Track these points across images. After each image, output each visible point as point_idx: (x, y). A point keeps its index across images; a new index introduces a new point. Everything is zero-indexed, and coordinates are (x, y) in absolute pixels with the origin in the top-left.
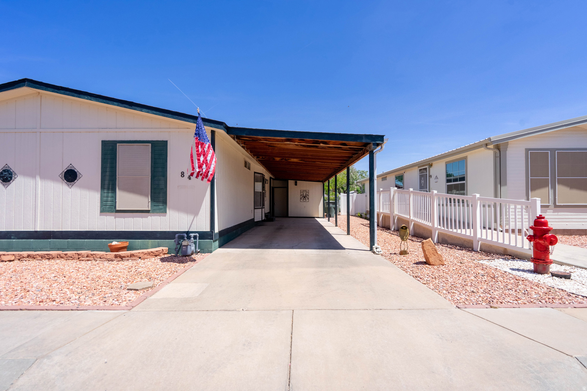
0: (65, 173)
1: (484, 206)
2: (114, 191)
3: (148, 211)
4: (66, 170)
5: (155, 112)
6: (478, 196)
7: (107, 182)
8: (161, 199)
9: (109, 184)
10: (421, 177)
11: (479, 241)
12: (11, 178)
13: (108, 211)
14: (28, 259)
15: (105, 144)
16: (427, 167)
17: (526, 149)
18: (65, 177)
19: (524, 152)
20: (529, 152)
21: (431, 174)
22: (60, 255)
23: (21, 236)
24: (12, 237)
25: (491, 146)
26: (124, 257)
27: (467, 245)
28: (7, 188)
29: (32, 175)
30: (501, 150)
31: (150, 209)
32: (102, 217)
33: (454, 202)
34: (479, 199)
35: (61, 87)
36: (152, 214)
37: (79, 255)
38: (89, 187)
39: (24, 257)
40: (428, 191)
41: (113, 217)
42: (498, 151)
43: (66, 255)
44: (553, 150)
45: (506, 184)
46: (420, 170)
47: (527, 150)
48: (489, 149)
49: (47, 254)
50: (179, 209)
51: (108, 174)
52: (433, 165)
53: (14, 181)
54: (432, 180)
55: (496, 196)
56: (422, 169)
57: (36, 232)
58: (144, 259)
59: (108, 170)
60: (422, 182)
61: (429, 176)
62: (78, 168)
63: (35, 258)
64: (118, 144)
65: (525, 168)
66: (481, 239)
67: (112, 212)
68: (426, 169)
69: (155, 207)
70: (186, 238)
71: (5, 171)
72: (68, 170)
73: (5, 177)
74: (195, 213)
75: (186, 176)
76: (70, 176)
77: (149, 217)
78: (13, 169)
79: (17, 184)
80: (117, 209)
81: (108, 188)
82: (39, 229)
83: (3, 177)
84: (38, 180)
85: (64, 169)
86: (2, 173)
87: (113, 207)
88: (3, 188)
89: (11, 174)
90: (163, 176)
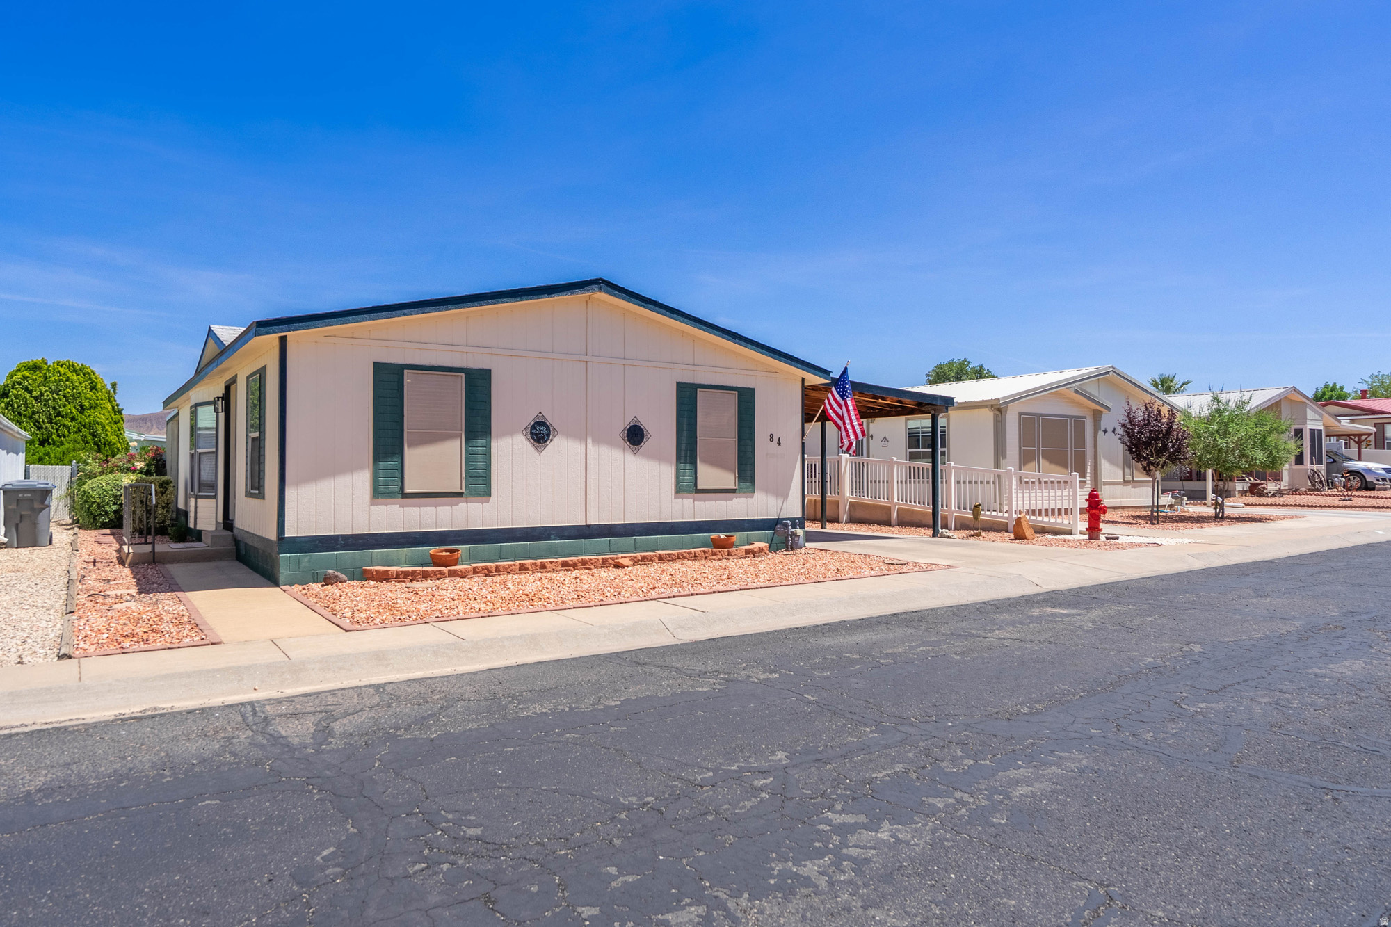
0: (628, 430)
2: (694, 464)
3: (733, 491)
4: (629, 426)
5: (761, 351)
6: (1013, 470)
7: (683, 447)
8: (749, 473)
9: (686, 450)
12: (548, 435)
13: (686, 492)
14: (643, 563)
15: (681, 387)
18: (628, 436)
19: (1019, 417)
20: (1022, 416)
22: (682, 554)
23: (566, 534)
28: (542, 454)
29: (580, 434)
30: (1003, 413)
31: (736, 487)
32: (677, 500)
36: (738, 495)
38: (658, 457)
39: (639, 560)
41: (691, 500)
42: (998, 415)
43: (689, 553)
44: (1039, 415)
47: (1020, 414)
49: (669, 554)
50: (767, 491)
51: (685, 433)
53: (552, 442)
55: (998, 467)
57: (589, 526)
59: (685, 427)
62: (646, 424)
63: (652, 561)
64: (699, 390)
65: (1018, 436)
67: (691, 492)
69: (743, 485)
70: (790, 527)
71: (539, 423)
72: (631, 426)
73: (540, 433)
74: (785, 495)
75: (776, 439)
76: (635, 435)
77: (735, 499)
78: (551, 420)
79: (558, 445)
80: (699, 487)
81: (686, 456)
82: (593, 521)
83: (537, 435)
84: (589, 441)
85: (627, 424)
86: (533, 427)
87: (692, 485)
88: (536, 453)
89: (548, 429)
90: (751, 440)
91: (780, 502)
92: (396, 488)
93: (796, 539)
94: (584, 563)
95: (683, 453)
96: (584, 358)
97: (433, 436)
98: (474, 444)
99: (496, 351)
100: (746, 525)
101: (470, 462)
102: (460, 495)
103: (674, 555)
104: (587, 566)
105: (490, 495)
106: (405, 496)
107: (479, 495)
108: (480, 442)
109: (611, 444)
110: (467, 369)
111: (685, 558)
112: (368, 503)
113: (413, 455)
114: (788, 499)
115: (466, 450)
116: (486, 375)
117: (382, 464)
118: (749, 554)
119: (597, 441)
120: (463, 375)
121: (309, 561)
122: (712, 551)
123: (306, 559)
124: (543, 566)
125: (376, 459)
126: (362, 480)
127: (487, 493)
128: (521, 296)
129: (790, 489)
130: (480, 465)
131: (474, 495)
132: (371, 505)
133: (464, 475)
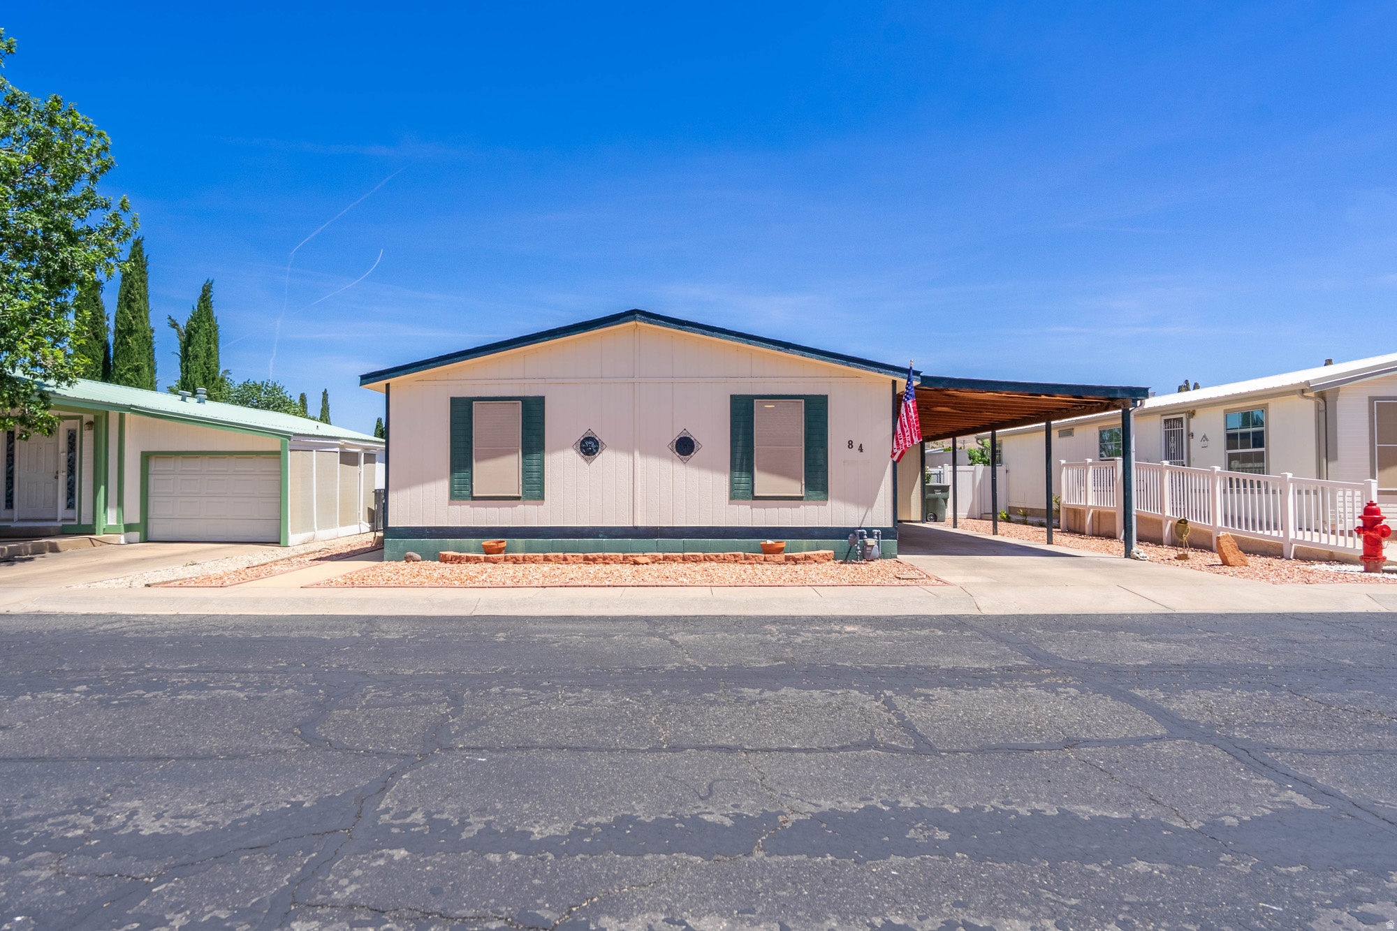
0: (678, 442)
1: (1299, 492)
2: (750, 471)
3: (800, 498)
4: (678, 438)
5: (822, 357)
6: (1290, 475)
7: (739, 456)
8: (820, 480)
9: (742, 459)
10: (1168, 435)
11: (1292, 544)
12: (597, 449)
13: (742, 498)
14: (664, 562)
16: (1183, 416)
17: (1370, 397)
18: (676, 447)
19: (1366, 403)
20: (1375, 402)
21: (1191, 431)
22: (709, 557)
23: (613, 534)
24: (600, 536)
25: (1312, 394)
26: (799, 559)
27: (1272, 552)
28: (590, 465)
29: (628, 448)
30: (1327, 400)
31: (803, 495)
32: (732, 506)
33: (1252, 486)
34: (1292, 480)
35: (687, 322)
36: (807, 502)
37: (735, 556)
38: (712, 467)
39: (660, 560)
40: (1185, 463)
41: (749, 507)
42: (1322, 402)
43: (717, 556)
45: (1335, 458)
46: (1166, 421)
47: (1372, 399)
48: (1307, 397)
49: (692, 556)
50: (845, 499)
51: (740, 443)
52: (1196, 413)
53: (600, 455)
54: (1195, 443)
55: (1319, 476)
56: (1170, 419)
57: (636, 528)
58: (821, 563)
59: (740, 437)
60: (1172, 445)
61: (1188, 435)
62: (695, 435)
63: (675, 561)
64: (755, 401)
65: (1368, 430)
66: (1295, 541)
67: (748, 499)
68: (1180, 420)
69: (811, 493)
70: (866, 537)
71: (587, 439)
72: (681, 438)
73: (589, 447)
74: (869, 503)
75: (856, 446)
76: (685, 446)
77: (802, 506)
78: (599, 436)
79: (605, 458)
80: (756, 494)
81: (741, 465)
82: (640, 523)
83: (585, 448)
84: (637, 454)
85: (676, 436)
86: (583, 442)
87: (749, 492)
88: (585, 463)
89: (597, 443)
90: (822, 447)
91: (862, 511)
92: (467, 493)
93: (868, 549)
94: (605, 558)
95: (738, 462)
96: (633, 380)
97: (496, 453)
98: (530, 457)
99: (548, 381)
100: (816, 532)
101: (526, 472)
102: (518, 498)
103: (698, 556)
104: (607, 561)
105: (543, 499)
106: (474, 498)
107: (534, 499)
108: (535, 456)
109: (660, 455)
110: (524, 397)
111: (712, 560)
112: (447, 504)
113: (477, 467)
114: (874, 507)
115: (523, 462)
116: (540, 401)
117: (456, 475)
118: (789, 560)
119: (644, 453)
120: (520, 402)
121: (404, 545)
122: (745, 555)
123: (402, 543)
124: (565, 559)
125: (453, 471)
126: (442, 487)
127: (541, 497)
128: (560, 334)
129: (876, 497)
130: (535, 475)
131: (530, 499)
132: (450, 505)
133: (521, 483)
